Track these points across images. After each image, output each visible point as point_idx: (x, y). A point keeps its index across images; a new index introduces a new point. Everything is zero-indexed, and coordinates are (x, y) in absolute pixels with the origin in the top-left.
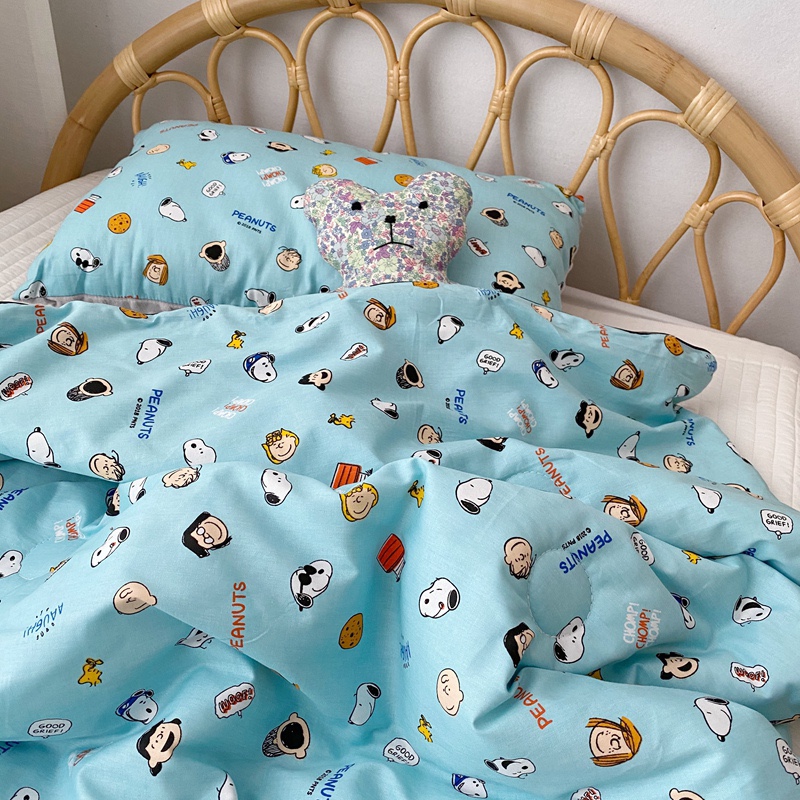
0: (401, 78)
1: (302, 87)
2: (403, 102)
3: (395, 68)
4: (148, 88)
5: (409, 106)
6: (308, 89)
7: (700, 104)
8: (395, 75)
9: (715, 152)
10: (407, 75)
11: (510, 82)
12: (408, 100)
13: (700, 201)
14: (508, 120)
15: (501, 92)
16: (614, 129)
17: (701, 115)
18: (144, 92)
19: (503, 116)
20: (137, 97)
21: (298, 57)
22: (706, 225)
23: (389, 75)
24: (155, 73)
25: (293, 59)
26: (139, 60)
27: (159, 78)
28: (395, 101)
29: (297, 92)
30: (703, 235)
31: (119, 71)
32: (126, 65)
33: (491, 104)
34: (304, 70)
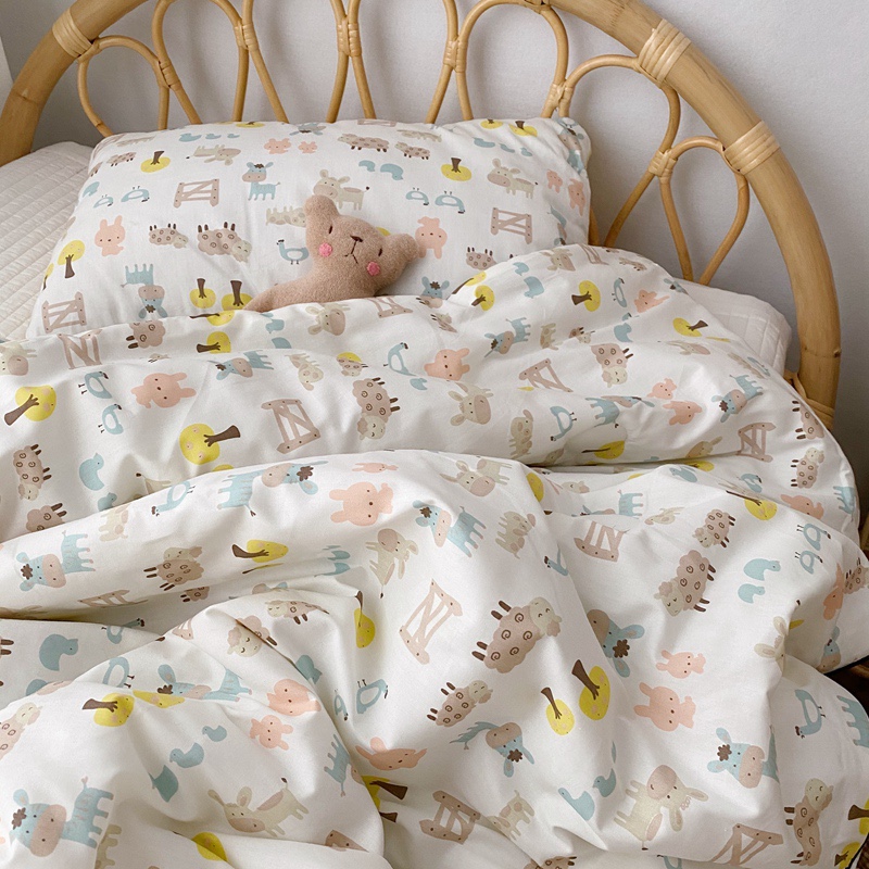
0: (351, 32)
1: (250, 47)
2: (355, 58)
3: (344, 22)
4: (92, 55)
5: (361, 63)
6: (257, 49)
7: (653, 47)
8: (345, 30)
9: (672, 97)
10: (357, 29)
11: (462, 32)
12: (359, 55)
13: (663, 149)
14: (463, 73)
15: (454, 43)
16: (571, 76)
17: (654, 59)
18: (87, 59)
19: (458, 68)
20: (82, 66)
21: (244, 15)
22: (671, 173)
23: (339, 31)
24: (97, 38)
25: (238, 18)
26: (79, 28)
27: (102, 43)
28: (347, 57)
29: (247, 51)
30: (669, 183)
31: (59, 40)
32: (66, 32)
33: (445, 56)
34: (252, 27)
